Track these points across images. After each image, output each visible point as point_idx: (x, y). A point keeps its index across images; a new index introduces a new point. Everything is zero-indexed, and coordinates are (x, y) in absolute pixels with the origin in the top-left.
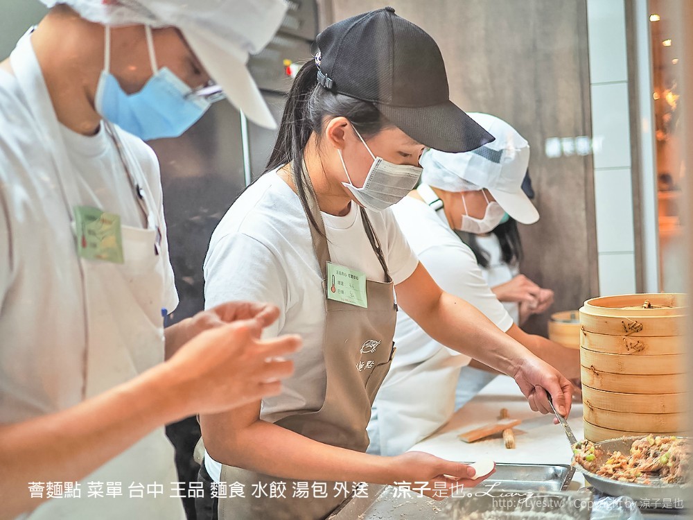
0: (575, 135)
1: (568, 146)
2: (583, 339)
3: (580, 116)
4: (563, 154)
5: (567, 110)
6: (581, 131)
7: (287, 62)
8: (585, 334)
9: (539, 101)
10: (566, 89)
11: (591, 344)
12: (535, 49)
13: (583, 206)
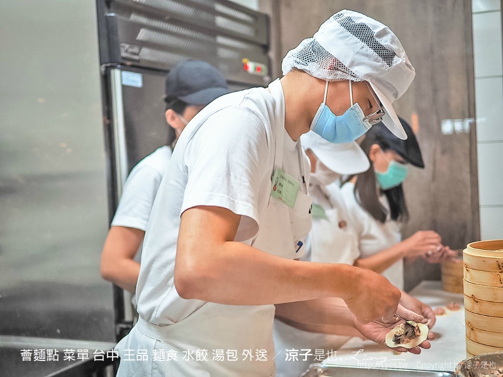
0: (463, 118)
1: (458, 126)
2: (466, 273)
3: (466, 101)
4: (454, 132)
5: (457, 98)
6: (467, 114)
7: (245, 61)
8: (468, 270)
9: (435, 91)
10: (456, 82)
11: (472, 279)
12: (432, 52)
13: (468, 170)
